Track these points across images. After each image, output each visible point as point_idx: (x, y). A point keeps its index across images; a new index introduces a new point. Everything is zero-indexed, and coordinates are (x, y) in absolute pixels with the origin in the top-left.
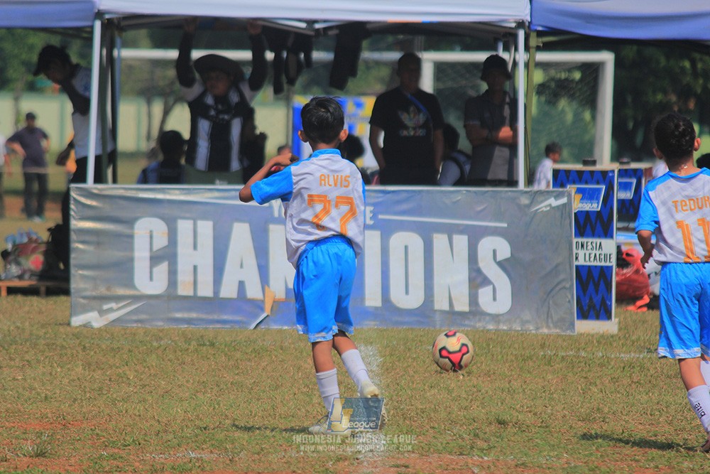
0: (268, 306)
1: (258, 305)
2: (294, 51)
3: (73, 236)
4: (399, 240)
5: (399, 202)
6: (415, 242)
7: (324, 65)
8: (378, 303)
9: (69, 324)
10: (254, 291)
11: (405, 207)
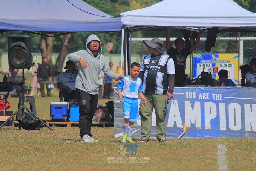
0: (185, 130)
1: (181, 130)
2: (193, 38)
3: (115, 106)
4: (232, 106)
5: (232, 92)
6: (238, 106)
7: (204, 42)
8: (225, 129)
9: (114, 137)
10: (179, 125)
11: (234, 94)
